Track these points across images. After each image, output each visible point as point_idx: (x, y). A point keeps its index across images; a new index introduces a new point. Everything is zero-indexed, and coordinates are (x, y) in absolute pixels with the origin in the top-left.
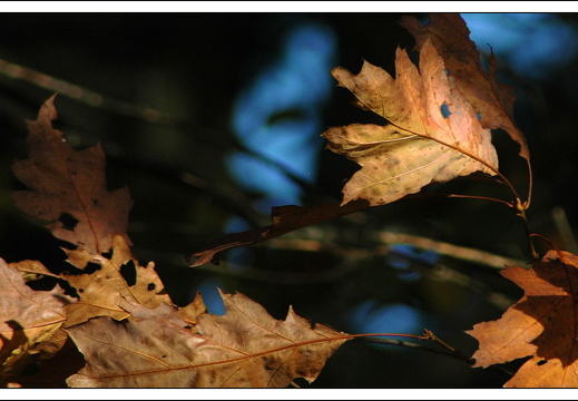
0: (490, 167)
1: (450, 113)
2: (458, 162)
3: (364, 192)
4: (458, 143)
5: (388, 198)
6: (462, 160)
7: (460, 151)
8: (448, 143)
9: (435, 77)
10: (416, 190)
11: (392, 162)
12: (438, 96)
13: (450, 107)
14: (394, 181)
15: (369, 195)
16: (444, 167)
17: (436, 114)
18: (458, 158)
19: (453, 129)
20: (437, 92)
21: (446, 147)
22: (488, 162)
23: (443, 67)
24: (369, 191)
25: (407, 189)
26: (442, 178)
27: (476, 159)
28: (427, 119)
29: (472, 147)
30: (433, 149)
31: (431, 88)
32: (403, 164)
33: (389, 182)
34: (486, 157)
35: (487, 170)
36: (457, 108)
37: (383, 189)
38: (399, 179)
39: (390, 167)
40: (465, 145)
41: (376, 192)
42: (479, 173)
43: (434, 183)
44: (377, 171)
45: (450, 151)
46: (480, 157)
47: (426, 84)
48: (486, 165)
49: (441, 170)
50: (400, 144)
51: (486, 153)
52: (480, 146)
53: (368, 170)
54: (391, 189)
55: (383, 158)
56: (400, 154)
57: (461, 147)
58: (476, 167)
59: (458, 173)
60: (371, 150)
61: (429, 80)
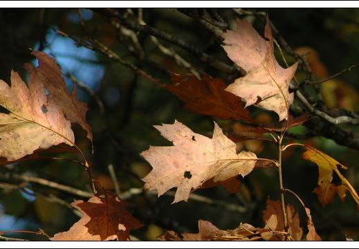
0: (69, 141)
1: (47, 111)
2: (52, 137)
3: (4, 152)
4: (51, 127)
5: (17, 157)
6: (54, 136)
7: (53, 131)
8: (46, 126)
9: (38, 91)
10: (31, 152)
11: (16, 136)
12: (40, 101)
13: (47, 107)
14: (18, 146)
15: (6, 155)
16: (45, 139)
17: (39, 111)
18: (52, 135)
19: (48, 119)
20: (39, 99)
21: (44, 128)
22: (69, 138)
23: (43, 86)
24: (6, 152)
25: (26, 152)
26: (45, 146)
27: (62, 136)
28: (33, 112)
29: (59, 129)
30: (38, 129)
31: (36, 97)
32: (22, 137)
33: (15, 147)
34: (67, 136)
35: (68, 143)
36: (51, 108)
37: (13, 151)
38: (20, 145)
39: (15, 138)
40: (55, 128)
41: (9, 153)
42: (63, 144)
43: (40, 149)
44: (9, 141)
45: (47, 130)
46: (64, 135)
47: (33, 94)
48: (67, 140)
49: (44, 141)
50: (19, 125)
51: (67, 133)
52: (64, 129)
53: (4, 140)
54: (17, 151)
55: (12, 133)
56: (19, 131)
57: (53, 129)
58: (62, 140)
59: (52, 143)
60: (4, 128)
61: (35, 92)
